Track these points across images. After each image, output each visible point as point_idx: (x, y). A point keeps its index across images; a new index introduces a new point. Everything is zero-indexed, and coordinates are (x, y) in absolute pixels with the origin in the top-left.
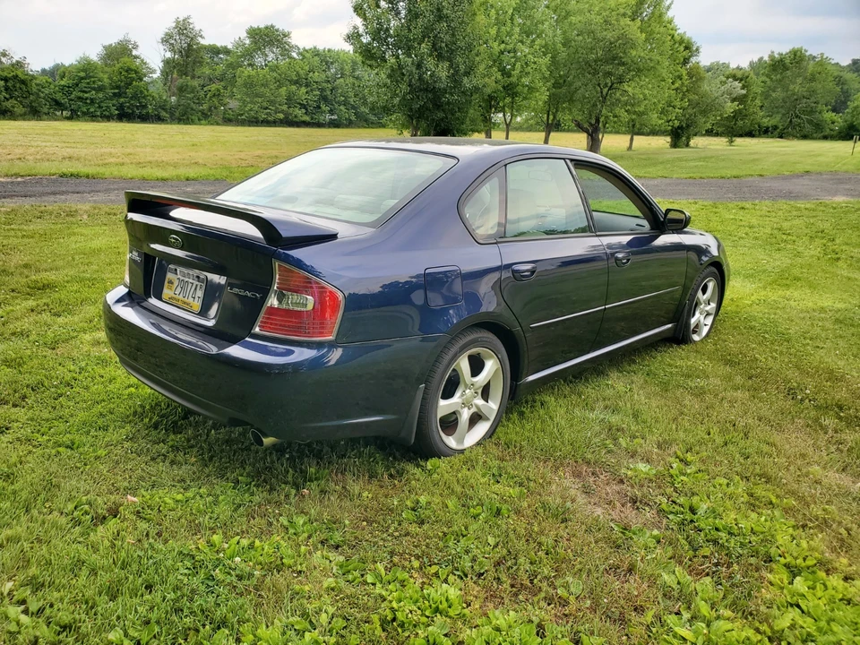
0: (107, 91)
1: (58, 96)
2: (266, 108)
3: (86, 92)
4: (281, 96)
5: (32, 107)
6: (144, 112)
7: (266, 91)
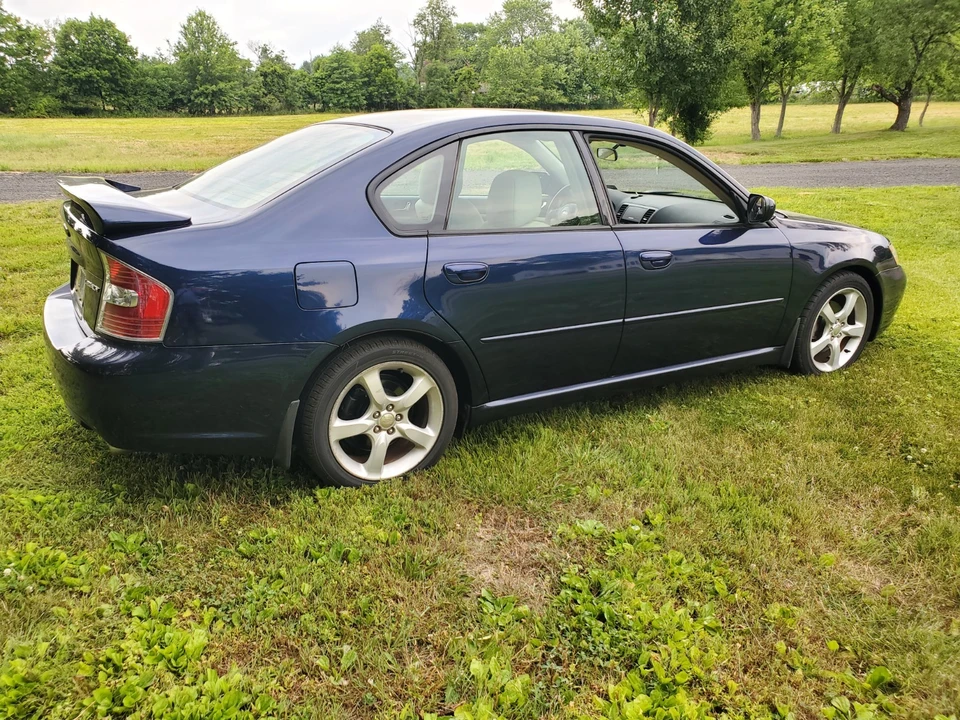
0: (358, 80)
1: (312, 89)
2: (519, 91)
3: (338, 83)
4: (537, 76)
5: (287, 101)
6: (392, 100)
7: (521, 71)
